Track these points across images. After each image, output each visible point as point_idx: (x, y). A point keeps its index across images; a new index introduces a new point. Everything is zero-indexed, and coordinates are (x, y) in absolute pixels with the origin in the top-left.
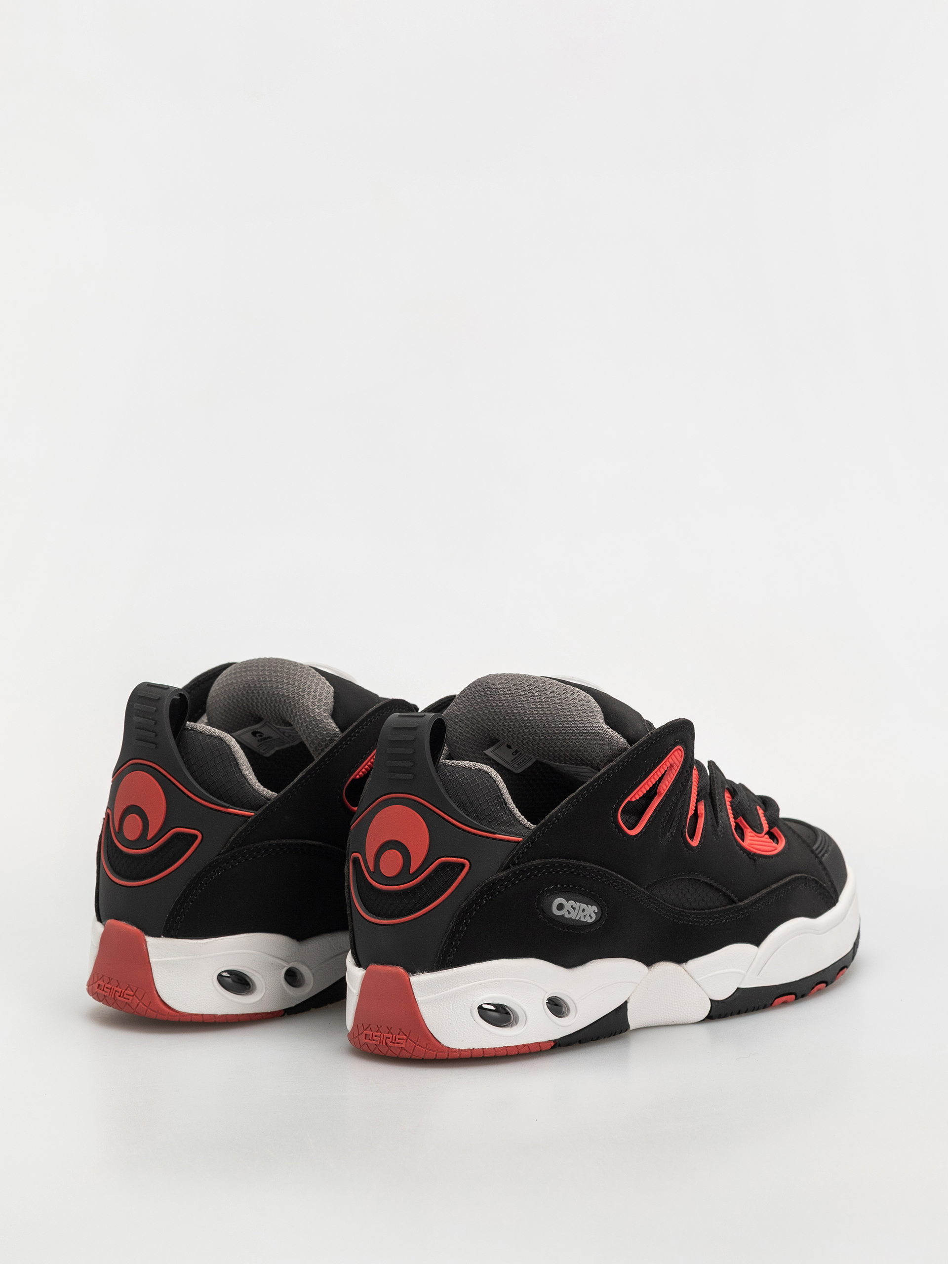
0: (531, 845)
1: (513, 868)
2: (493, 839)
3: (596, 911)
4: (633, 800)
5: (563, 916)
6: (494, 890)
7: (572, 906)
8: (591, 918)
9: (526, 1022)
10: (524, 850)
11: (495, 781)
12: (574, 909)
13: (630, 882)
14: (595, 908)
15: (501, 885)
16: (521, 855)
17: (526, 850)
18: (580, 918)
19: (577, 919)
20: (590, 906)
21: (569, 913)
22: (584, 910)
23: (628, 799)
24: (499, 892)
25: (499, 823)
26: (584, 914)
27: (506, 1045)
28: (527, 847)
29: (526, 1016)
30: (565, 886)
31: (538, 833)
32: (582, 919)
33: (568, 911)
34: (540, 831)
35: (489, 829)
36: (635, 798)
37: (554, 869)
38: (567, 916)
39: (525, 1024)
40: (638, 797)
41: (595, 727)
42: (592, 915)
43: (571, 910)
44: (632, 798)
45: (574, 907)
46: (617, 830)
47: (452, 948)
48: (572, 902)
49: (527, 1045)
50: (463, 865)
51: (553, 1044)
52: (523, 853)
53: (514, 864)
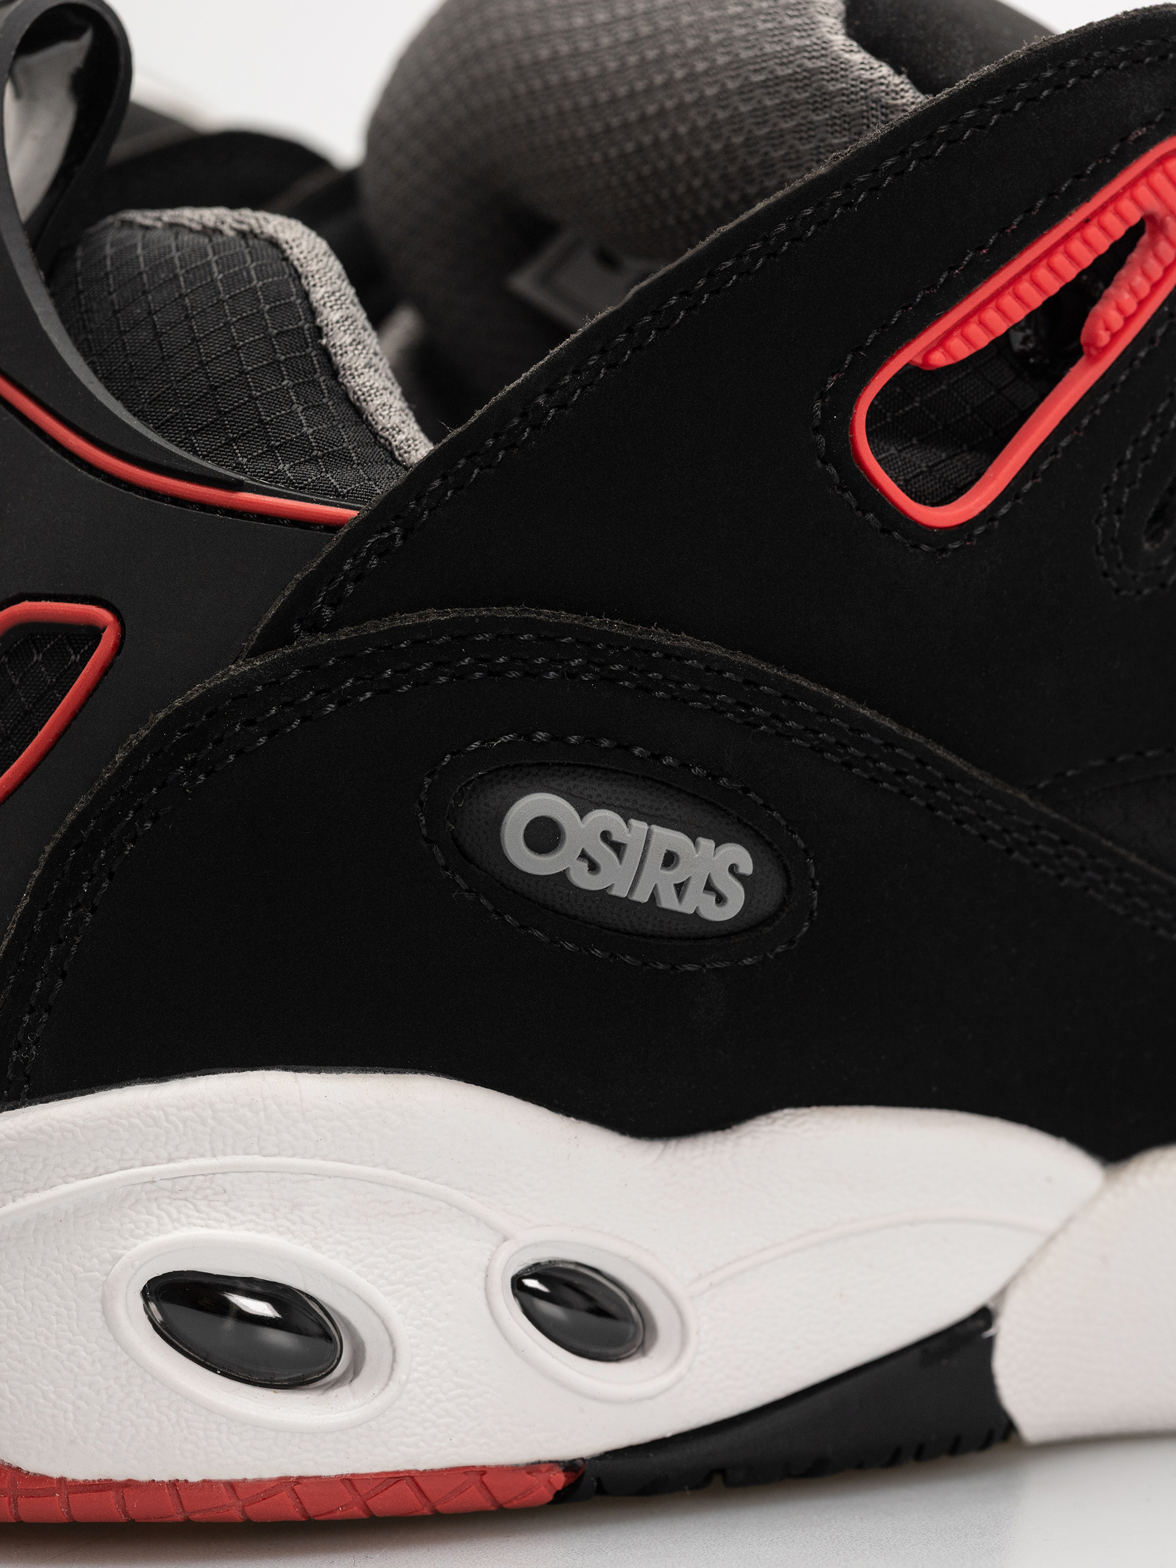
0: (398, 542)
1: (306, 642)
2: (231, 512)
3: (747, 867)
4: (939, 359)
5: (563, 876)
6: (216, 743)
7: (605, 836)
8: (721, 900)
9: (392, 1369)
10: (367, 558)
11: (299, 277)
12: (618, 848)
13: (931, 746)
14: (740, 856)
15: (251, 722)
16: (350, 588)
17: (374, 562)
18: (653, 897)
19: (642, 896)
20: (707, 844)
21: (593, 867)
22: (670, 859)
23: (910, 354)
24: (239, 753)
25: (272, 449)
26: (676, 875)
27: (294, 1470)
28: (383, 551)
29: (392, 1342)
30: (573, 739)
31: (437, 483)
32: (668, 901)
33: (583, 855)
34: (444, 477)
35: (221, 470)
36: (948, 353)
37: (512, 659)
38: (582, 879)
39: (390, 1378)
40: (960, 350)
41: (800, 50)
42: (719, 885)
43: (603, 853)
44: (929, 351)
45: (615, 838)
46: (848, 495)
47: (32, 1011)
48: (605, 818)
49: (411, 1478)
50: (94, 633)
51: (559, 1480)
52: (358, 579)
53: (314, 627)
